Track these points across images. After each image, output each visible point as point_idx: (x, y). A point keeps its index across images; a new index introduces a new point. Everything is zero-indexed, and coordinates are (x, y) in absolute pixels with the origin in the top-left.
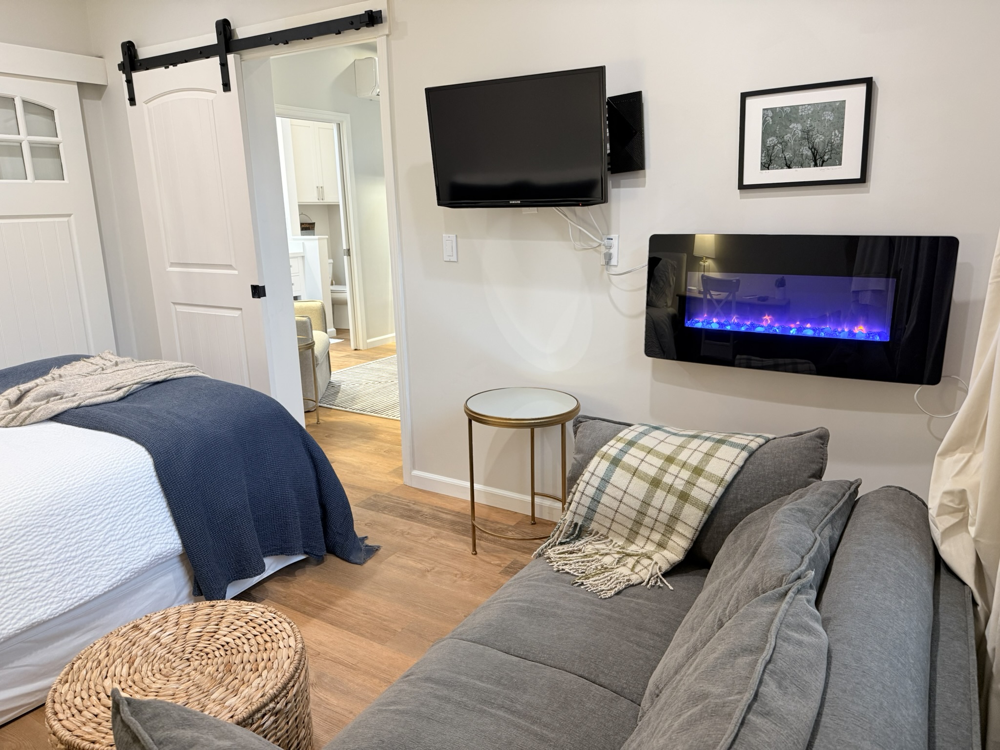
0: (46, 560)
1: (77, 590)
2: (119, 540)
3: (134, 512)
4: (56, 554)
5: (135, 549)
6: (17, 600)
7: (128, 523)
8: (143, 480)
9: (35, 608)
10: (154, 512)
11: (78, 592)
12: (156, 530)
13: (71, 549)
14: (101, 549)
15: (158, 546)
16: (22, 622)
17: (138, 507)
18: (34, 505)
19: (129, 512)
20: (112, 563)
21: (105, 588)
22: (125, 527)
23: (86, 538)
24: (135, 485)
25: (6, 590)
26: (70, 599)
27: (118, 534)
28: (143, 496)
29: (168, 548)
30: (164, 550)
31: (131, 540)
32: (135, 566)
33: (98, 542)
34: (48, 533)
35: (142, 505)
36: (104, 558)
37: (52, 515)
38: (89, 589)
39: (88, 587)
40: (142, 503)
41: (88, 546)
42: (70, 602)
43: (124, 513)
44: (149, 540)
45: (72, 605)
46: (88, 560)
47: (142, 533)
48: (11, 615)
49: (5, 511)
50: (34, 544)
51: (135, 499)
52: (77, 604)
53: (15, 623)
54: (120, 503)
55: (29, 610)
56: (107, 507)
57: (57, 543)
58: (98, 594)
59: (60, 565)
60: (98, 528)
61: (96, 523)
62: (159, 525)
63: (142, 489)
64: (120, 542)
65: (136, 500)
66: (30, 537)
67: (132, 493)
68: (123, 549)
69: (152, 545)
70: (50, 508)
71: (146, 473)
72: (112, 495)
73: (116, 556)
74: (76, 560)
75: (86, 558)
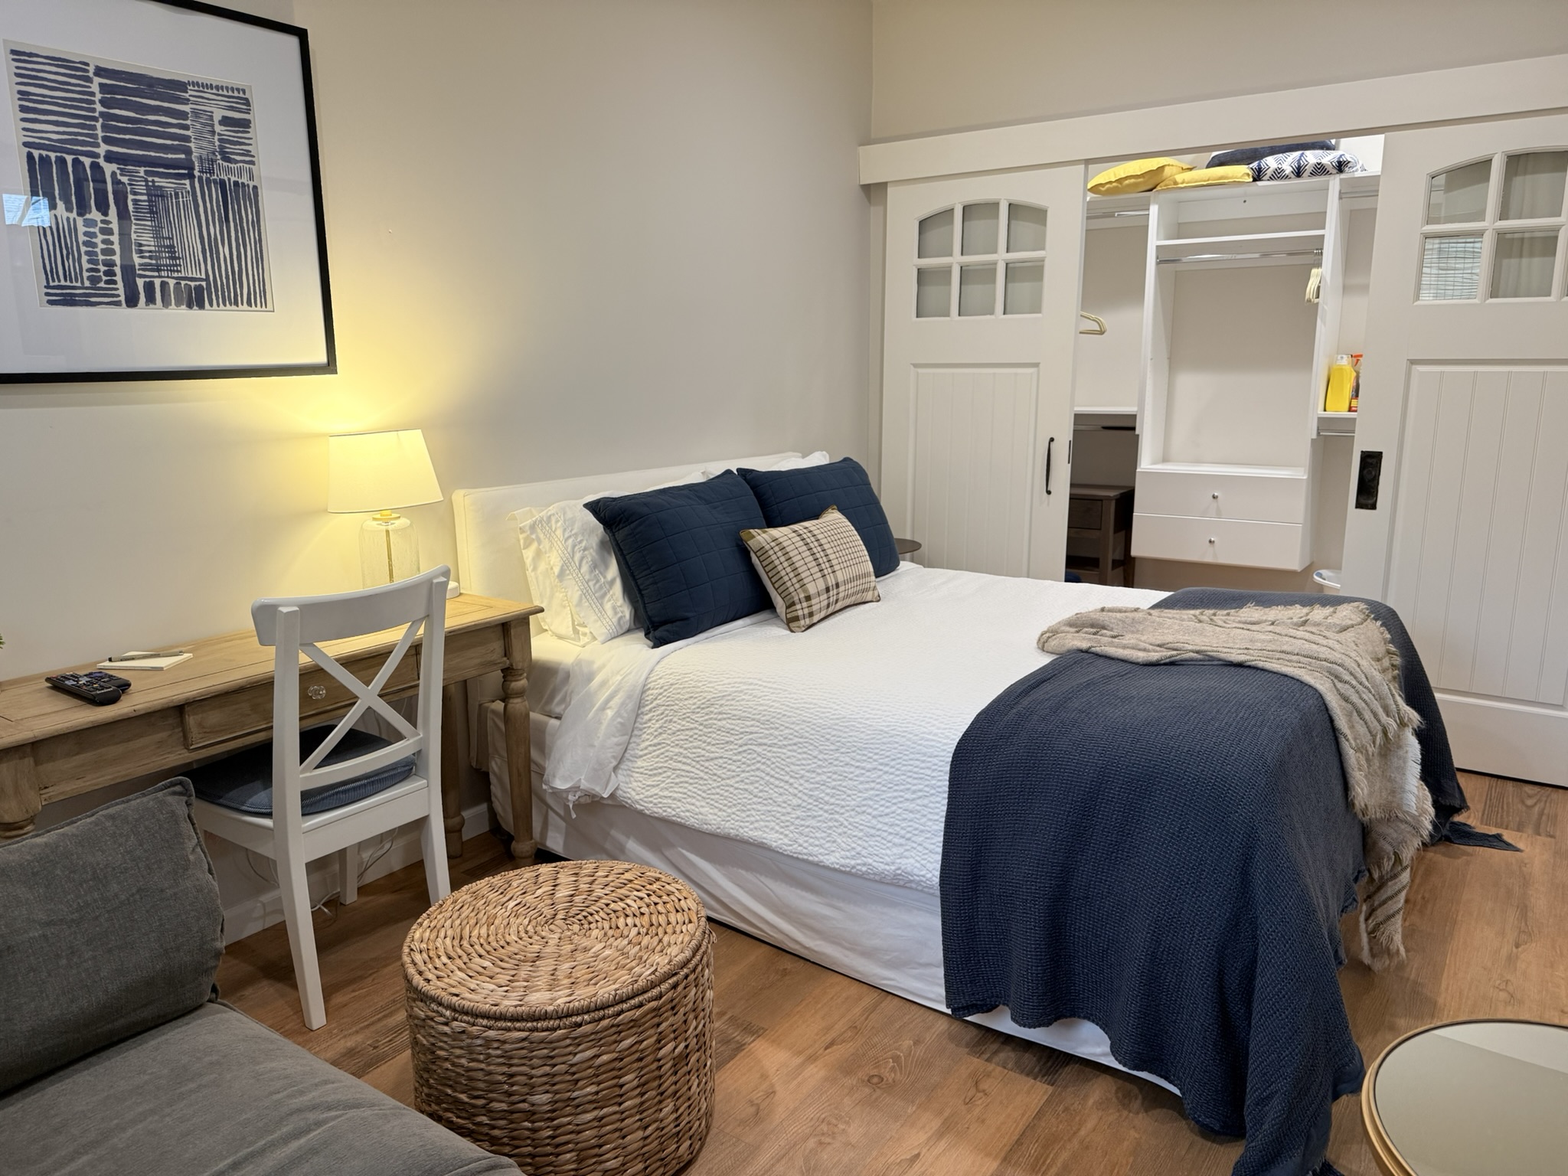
0: (801, 785)
1: (811, 840)
2: (874, 817)
3: (907, 796)
4: (812, 786)
5: (885, 842)
6: (765, 808)
7: (895, 804)
8: (935, 760)
9: (772, 829)
10: (930, 813)
11: (811, 845)
12: (921, 839)
13: (828, 791)
14: (853, 813)
15: (912, 861)
16: (756, 834)
17: (914, 792)
18: (821, 718)
19: (901, 791)
20: (854, 839)
21: (837, 864)
22: (887, 807)
23: (844, 789)
24: (923, 761)
25: (761, 791)
26: (800, 845)
27: (876, 809)
28: (927, 783)
29: (922, 873)
30: (916, 871)
31: (885, 828)
32: (874, 864)
33: (853, 803)
34: (815, 757)
35: (920, 794)
36: (850, 827)
37: (828, 740)
38: (822, 850)
39: (821, 846)
40: (920, 791)
41: (843, 800)
42: (800, 848)
43: (896, 788)
44: (906, 845)
45: (800, 853)
46: (837, 816)
47: (902, 828)
48: (753, 819)
49: (797, 709)
50: (799, 760)
51: (915, 778)
52: (805, 857)
53: (751, 830)
54: (898, 772)
55: (766, 826)
56: (881, 767)
57: (819, 774)
58: (827, 863)
59: (811, 801)
60: (860, 786)
61: (862, 779)
62: (928, 835)
63: (929, 772)
64: (874, 822)
65: (915, 781)
66: (800, 751)
67: (916, 770)
68: (873, 831)
69: (906, 853)
70: (829, 730)
71: (942, 754)
72: (893, 757)
73: (861, 834)
74: (826, 808)
75: (837, 813)
